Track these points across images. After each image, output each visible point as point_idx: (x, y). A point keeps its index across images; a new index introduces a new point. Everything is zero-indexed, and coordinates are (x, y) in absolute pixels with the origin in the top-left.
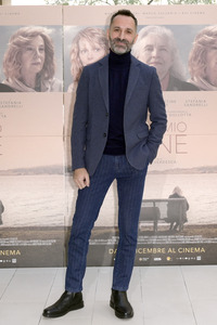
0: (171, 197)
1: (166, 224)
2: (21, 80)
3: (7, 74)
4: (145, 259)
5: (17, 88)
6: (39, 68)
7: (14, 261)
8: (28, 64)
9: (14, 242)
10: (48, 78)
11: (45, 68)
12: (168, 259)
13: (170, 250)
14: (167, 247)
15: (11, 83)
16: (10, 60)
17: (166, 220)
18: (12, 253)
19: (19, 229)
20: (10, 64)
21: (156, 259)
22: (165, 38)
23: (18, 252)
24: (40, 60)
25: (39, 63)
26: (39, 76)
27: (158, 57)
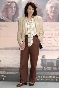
0: (58, 59)
1: (56, 68)
2: (8, 17)
3: (3, 15)
4: (48, 80)
5: (6, 20)
6: (13, 14)
7: (4, 79)
8: (10, 12)
9: (3, 72)
10: (17, 17)
11: (16, 13)
12: (56, 80)
13: (57, 77)
14: (56, 76)
15: (4, 18)
16: (4, 10)
17: (56, 67)
19: (5, 68)
20: (4, 12)
21: (52, 80)
22: (57, 4)
23: (5, 76)
24: (14, 11)
26: (13, 16)
27: (54, 11)
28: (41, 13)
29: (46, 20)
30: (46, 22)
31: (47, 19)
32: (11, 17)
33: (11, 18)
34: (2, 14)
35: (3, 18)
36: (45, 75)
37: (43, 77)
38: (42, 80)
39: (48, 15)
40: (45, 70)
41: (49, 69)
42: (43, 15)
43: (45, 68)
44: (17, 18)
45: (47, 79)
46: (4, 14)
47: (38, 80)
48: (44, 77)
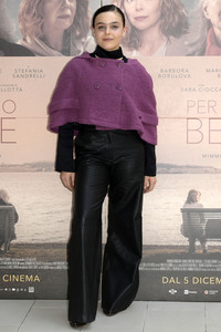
2: (44, 39)
3: (25, 30)
4: (213, 292)
5: (38, 50)
6: (68, 23)
7: (31, 290)
8: (53, 18)
9: (31, 263)
11: (76, 22)
15: (29, 43)
16: (28, 11)
18: (29, 278)
19: (38, 245)
20: (29, 17)
23: (37, 279)
24: (69, 12)
25: (68, 16)
26: (67, 34)
28: (182, 17)
29: (199, 46)
30: (202, 53)
31: (205, 44)
32: (56, 36)
33: (60, 43)
34: (20, 26)
35: (25, 40)
36: (200, 274)
37: (190, 280)
38: (186, 292)
39: (209, 24)
40: (201, 251)
41: (215, 247)
42: (187, 25)
43: (198, 243)
44: (83, 40)
45: (209, 287)
46: (27, 25)
47: (173, 292)
48: (196, 281)
